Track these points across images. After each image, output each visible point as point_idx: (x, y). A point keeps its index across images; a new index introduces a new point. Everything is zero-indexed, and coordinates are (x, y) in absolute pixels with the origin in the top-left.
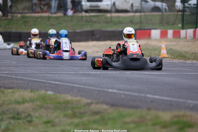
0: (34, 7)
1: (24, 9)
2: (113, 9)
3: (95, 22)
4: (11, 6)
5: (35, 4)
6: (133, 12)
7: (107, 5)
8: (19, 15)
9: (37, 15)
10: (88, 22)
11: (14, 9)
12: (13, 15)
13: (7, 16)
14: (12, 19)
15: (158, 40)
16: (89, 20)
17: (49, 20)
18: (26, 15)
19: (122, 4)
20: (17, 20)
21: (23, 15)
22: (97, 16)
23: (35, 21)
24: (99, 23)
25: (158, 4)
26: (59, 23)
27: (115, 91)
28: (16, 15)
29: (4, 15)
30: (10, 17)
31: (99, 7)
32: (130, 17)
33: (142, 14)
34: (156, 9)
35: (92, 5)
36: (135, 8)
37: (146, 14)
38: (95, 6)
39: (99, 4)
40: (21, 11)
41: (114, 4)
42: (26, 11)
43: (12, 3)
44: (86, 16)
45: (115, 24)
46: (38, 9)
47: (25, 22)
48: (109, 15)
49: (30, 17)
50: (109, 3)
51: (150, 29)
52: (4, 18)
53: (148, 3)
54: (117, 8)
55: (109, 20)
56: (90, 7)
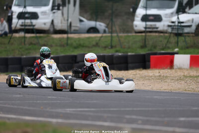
2: (52, 30)
7: (45, 24)
19: (61, 23)
31: (34, 26)
39: (34, 22)
41: (53, 21)
54: (55, 27)
56: (22, 26)
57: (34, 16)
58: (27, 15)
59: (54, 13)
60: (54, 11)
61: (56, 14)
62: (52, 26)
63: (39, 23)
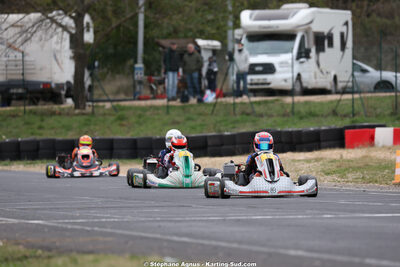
0: (138, 88)
1: (118, 92)
2: (298, 89)
3: (261, 116)
4: (90, 87)
5: (140, 82)
6: (337, 93)
7: (286, 80)
8: (108, 105)
9: (143, 103)
10: (248, 114)
11: (97, 93)
12: (95, 104)
13: (84, 108)
14: (93, 113)
15: (389, 148)
16: (249, 110)
17: (168, 113)
18: (123, 104)
19: (316, 78)
20: (104, 114)
21: (115, 104)
22: (266, 102)
23: (140, 116)
24: (271, 116)
25: (388, 75)
26: (189, 119)
27: (300, 253)
28: (101, 104)
29: (77, 106)
30: (88, 109)
31: (269, 84)
32: (331, 102)
33: (356, 96)
34: (384, 85)
35: (256, 81)
36: (340, 85)
37: (362, 95)
38: (261, 81)
39: (269, 77)
40: (111, 97)
41: (299, 75)
42: (122, 96)
43: (93, 81)
44: (242, 104)
45: (301, 118)
46: (146, 92)
47: (121, 118)
48: (288, 100)
49: (130, 108)
50: (288, 75)
51: (374, 127)
52: (77, 111)
53: (367, 75)
54: (305, 85)
55: (289, 110)
56: (251, 84)
57: (269, 69)
58: (258, 69)
59: (302, 62)
60: (302, 60)
61: (305, 65)
62: (298, 83)
63: (277, 80)
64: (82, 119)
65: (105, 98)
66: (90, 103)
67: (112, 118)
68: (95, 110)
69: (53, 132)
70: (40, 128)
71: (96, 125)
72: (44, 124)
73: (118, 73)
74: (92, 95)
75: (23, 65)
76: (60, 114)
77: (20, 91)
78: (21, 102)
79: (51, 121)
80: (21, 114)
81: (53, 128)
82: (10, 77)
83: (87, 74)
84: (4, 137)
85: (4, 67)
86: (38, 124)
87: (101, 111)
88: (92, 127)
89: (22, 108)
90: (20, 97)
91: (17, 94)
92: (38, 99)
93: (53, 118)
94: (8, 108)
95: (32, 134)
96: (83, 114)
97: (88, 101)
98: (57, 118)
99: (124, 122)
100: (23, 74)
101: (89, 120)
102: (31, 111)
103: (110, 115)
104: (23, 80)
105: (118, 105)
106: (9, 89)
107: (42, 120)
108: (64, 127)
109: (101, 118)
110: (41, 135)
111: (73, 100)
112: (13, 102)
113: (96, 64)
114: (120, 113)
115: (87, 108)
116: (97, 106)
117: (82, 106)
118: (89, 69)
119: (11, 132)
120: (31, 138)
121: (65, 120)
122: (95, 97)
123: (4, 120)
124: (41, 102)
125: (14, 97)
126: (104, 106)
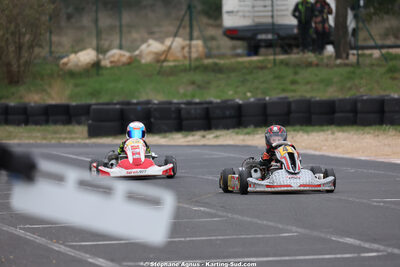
64: (344, 71)
65: (371, 43)
66: (355, 52)
67: (382, 70)
68: (361, 59)
69: (308, 87)
70: (293, 82)
71: (362, 78)
72: (297, 78)
73: (387, 13)
74: (356, 40)
75: (272, 6)
76: (317, 65)
77: (270, 36)
78: (271, 51)
79: (306, 74)
80: (269, 66)
81: (308, 83)
82: (258, 20)
83: (350, 15)
84: (249, 94)
85: (250, 9)
86: (291, 77)
87: (368, 61)
88: (357, 82)
89: (271, 57)
90: (269, 44)
91: (265, 41)
92: (290, 46)
93: (310, 70)
94: (255, 58)
95: (284, 90)
96: (346, 65)
97: (352, 48)
98: (314, 70)
99: (396, 75)
100: (272, 17)
101: (354, 73)
102: (282, 62)
103: (379, 65)
104: (273, 24)
105: (388, 53)
106: (256, 34)
107: (296, 73)
108: (322, 81)
109: (368, 70)
110: (294, 91)
111: (335, 47)
112: (262, 50)
113: (362, 3)
114: (391, 63)
115: (351, 57)
116: (363, 55)
117: (344, 55)
118: (353, 9)
119: (257, 88)
120: (283, 95)
121: (324, 73)
122: (360, 43)
123: (251, 73)
124: (295, 50)
125: (263, 44)
126: (371, 55)
